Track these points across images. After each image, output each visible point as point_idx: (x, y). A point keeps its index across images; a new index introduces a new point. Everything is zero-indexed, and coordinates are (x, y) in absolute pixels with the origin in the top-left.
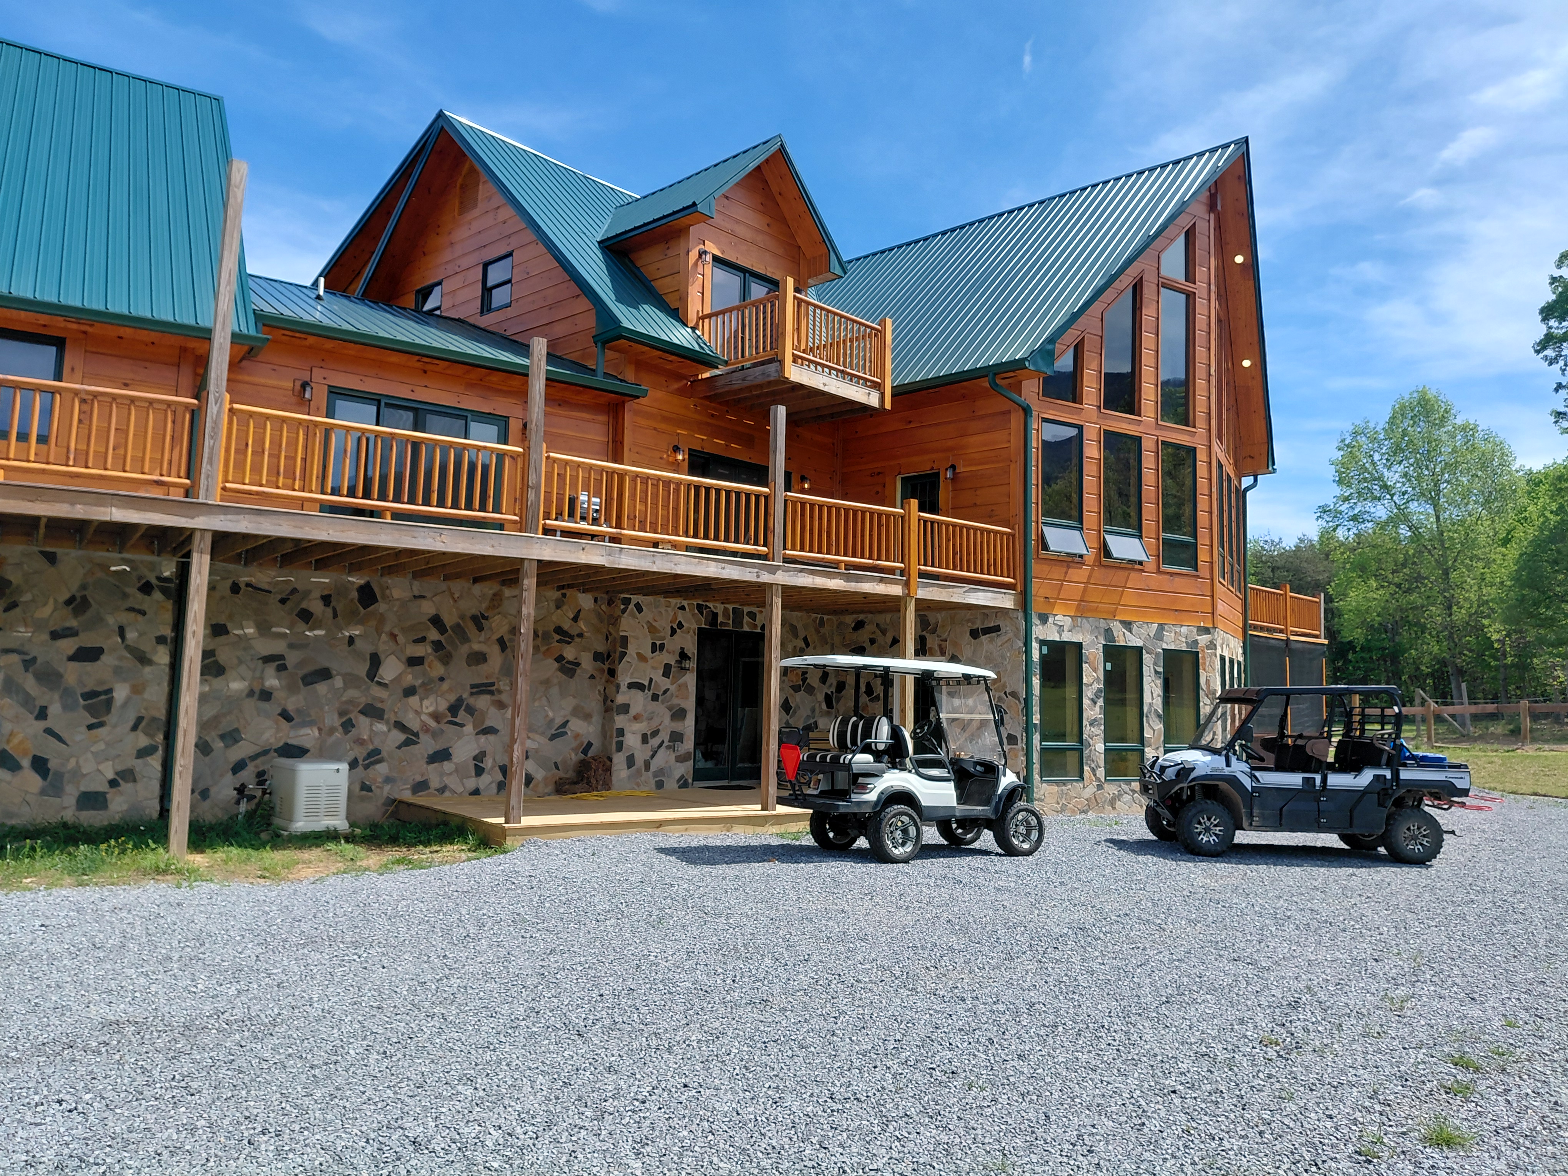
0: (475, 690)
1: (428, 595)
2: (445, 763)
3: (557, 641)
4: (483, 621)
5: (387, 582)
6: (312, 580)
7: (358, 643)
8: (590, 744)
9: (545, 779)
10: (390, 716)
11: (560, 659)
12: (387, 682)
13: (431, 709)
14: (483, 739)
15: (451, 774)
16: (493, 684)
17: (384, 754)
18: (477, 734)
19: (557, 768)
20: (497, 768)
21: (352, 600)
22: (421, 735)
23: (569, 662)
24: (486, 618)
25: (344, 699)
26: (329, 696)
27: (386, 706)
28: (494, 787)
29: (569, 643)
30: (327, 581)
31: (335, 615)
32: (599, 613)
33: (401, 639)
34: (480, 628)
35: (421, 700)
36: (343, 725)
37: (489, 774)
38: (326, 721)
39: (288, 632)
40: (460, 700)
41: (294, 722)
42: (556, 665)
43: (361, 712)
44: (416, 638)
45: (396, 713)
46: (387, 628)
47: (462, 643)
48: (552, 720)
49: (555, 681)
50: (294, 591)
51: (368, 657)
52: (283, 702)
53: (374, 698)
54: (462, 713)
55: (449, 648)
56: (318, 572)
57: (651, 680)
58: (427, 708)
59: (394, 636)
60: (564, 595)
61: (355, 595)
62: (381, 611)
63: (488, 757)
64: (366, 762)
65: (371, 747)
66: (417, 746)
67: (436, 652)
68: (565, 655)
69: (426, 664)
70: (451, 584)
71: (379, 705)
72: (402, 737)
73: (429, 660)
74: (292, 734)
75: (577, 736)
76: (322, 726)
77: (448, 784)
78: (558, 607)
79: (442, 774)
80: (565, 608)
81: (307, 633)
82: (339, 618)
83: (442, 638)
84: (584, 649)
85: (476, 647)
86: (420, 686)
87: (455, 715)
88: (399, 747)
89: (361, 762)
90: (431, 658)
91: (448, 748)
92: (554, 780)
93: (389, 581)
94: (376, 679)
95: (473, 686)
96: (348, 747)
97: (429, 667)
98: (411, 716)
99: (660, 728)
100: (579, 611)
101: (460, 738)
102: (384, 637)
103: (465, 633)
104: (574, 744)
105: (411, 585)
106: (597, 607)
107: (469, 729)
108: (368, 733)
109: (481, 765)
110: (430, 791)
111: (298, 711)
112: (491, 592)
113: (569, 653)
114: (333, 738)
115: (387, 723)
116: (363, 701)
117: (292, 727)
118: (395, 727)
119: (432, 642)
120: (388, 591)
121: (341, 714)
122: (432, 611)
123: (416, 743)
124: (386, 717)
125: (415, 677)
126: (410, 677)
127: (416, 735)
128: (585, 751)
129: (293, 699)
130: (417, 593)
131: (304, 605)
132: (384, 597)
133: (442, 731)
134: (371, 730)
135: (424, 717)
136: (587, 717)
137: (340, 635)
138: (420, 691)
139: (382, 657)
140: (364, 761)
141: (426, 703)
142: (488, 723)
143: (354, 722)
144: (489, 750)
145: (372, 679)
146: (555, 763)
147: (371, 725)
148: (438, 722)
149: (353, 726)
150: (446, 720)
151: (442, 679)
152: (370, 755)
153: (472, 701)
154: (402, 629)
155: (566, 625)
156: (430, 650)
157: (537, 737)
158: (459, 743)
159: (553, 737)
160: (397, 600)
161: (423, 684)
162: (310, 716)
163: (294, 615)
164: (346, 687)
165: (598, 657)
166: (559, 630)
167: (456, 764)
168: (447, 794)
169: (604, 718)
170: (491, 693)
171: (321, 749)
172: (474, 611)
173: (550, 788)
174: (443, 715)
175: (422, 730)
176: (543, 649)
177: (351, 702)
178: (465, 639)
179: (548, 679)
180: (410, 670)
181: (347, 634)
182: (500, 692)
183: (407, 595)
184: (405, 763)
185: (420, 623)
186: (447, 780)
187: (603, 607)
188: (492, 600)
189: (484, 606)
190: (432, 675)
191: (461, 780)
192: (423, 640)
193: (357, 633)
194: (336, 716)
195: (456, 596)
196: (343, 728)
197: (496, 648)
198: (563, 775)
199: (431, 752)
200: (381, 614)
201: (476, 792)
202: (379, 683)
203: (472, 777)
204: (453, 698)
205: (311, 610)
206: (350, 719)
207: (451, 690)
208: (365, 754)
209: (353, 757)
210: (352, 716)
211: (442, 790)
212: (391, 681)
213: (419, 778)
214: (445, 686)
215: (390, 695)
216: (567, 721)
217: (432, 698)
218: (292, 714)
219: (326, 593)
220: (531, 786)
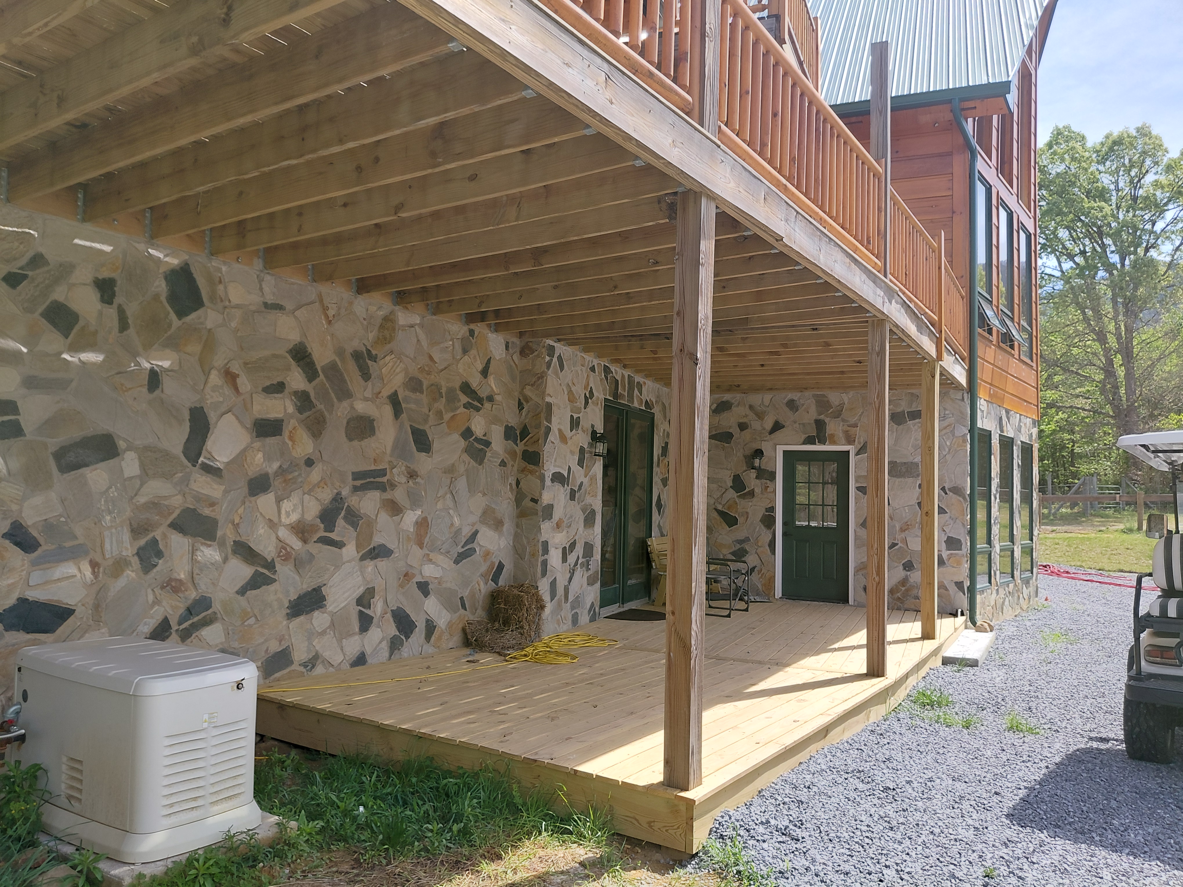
0: (358, 483)
1: (289, 306)
2: (316, 614)
3: (465, 406)
4: (370, 363)
5: (219, 270)
6: (77, 241)
7: (168, 385)
8: (501, 566)
9: (450, 625)
10: (226, 532)
11: (467, 433)
12: (219, 465)
13: (294, 517)
14: (370, 566)
15: (323, 633)
16: (383, 473)
17: (217, 606)
18: (363, 558)
19: (464, 607)
20: (389, 616)
21: (156, 297)
22: (278, 567)
23: (477, 440)
24: (374, 358)
25: (142, 500)
26: (113, 493)
27: (220, 513)
28: (385, 645)
29: (478, 409)
30: (108, 248)
31: (124, 325)
32: (511, 366)
33: (244, 383)
34: (366, 375)
35: (279, 501)
36: (140, 554)
37: (379, 626)
38: (107, 546)
39: (25, 350)
40: (338, 499)
41: (39, 551)
42: (463, 443)
43: (175, 526)
44: (268, 383)
45: (236, 526)
46: (219, 361)
47: (340, 400)
48: (458, 531)
49: (462, 469)
50: (37, 260)
51: (187, 416)
52: (15, 507)
53: (199, 498)
54: (340, 522)
55: (320, 406)
56: (88, 227)
57: (569, 468)
58: (288, 514)
59: (231, 377)
60: (472, 332)
61: (161, 287)
62: (209, 325)
63: (377, 597)
64: (186, 625)
65: (193, 595)
66: (272, 588)
67: (300, 413)
68: (473, 428)
69: (286, 433)
70: (325, 288)
71: (206, 511)
72: (245, 571)
73: (290, 428)
74: (36, 577)
75: (487, 554)
76: (98, 558)
77: (321, 651)
78: (465, 351)
79: (311, 635)
80: (473, 352)
81: (65, 356)
82: (131, 331)
83: (309, 388)
84: (495, 420)
85: (361, 407)
86: (276, 474)
87: (330, 526)
88: (242, 592)
89: (175, 627)
90: (293, 422)
91: (320, 587)
92: (460, 626)
93: (224, 269)
94: (201, 459)
95: (357, 476)
96: (151, 598)
97: (291, 438)
98: (261, 531)
99: (576, 538)
100: (489, 361)
101: (337, 567)
102: (215, 378)
103: (345, 381)
104: (484, 568)
105: (261, 281)
106: (509, 358)
107: (350, 551)
108: (187, 568)
109: (366, 611)
110: (293, 667)
111: (49, 527)
112: (381, 313)
113: (478, 425)
114: (121, 583)
115: (222, 545)
116: (177, 502)
117: (35, 564)
118: (234, 552)
119: (296, 393)
120: (221, 287)
121: (137, 531)
122: (294, 337)
123: (272, 581)
124: (219, 533)
125: (268, 458)
126: (260, 456)
127: (270, 566)
128: (495, 579)
129: (37, 500)
130: (270, 299)
131: (59, 294)
132: (213, 298)
133: (312, 556)
134: (193, 560)
135: (283, 533)
136: (498, 524)
137: (133, 367)
138: (277, 483)
139: (212, 416)
140: (180, 624)
141: (286, 505)
142: (378, 540)
143: (161, 546)
144: (379, 584)
145: (194, 461)
146: (462, 598)
147: (193, 551)
148: (305, 541)
149: (159, 554)
150: (315, 538)
151: (310, 463)
152: (190, 612)
153: (353, 501)
154: (246, 364)
155: (475, 381)
156: (291, 409)
157: (440, 559)
158: (336, 578)
159: (460, 558)
160: (237, 306)
161: (281, 472)
162: (75, 538)
163: (37, 315)
164: (145, 474)
165: (509, 433)
166: (466, 388)
167: (333, 615)
168: (319, 670)
169: (517, 526)
170: (382, 487)
171: (97, 607)
172: (356, 344)
173: (457, 639)
174: (313, 528)
175: (279, 556)
176: (447, 416)
177: (154, 505)
178: (345, 394)
179: (453, 465)
180: (257, 444)
181: (147, 365)
182: (393, 485)
183: (254, 299)
184: (252, 621)
185: (275, 356)
186: (318, 644)
187: (515, 357)
188: (382, 327)
189: (371, 336)
190: (294, 454)
191: (340, 641)
192: (279, 388)
193: (166, 364)
194: (126, 536)
195: (331, 313)
196: (141, 560)
197: (388, 410)
198: (471, 618)
199: (294, 597)
200: (210, 330)
201: (361, 660)
202: (208, 469)
203: (354, 634)
204: (326, 495)
205: (74, 306)
206: (154, 542)
207: (323, 482)
208: (181, 611)
209: (160, 618)
210: (157, 534)
211: (311, 663)
212: (228, 464)
213: (275, 647)
214: (316, 474)
215: (226, 492)
216: (476, 533)
217: (295, 498)
218: (35, 533)
219: (105, 274)
220: (433, 638)
